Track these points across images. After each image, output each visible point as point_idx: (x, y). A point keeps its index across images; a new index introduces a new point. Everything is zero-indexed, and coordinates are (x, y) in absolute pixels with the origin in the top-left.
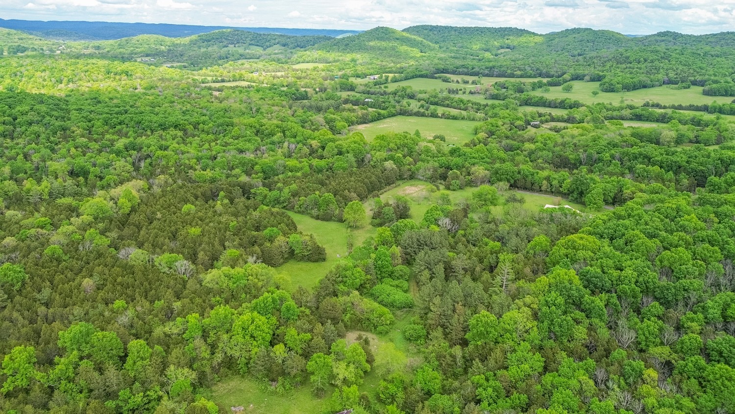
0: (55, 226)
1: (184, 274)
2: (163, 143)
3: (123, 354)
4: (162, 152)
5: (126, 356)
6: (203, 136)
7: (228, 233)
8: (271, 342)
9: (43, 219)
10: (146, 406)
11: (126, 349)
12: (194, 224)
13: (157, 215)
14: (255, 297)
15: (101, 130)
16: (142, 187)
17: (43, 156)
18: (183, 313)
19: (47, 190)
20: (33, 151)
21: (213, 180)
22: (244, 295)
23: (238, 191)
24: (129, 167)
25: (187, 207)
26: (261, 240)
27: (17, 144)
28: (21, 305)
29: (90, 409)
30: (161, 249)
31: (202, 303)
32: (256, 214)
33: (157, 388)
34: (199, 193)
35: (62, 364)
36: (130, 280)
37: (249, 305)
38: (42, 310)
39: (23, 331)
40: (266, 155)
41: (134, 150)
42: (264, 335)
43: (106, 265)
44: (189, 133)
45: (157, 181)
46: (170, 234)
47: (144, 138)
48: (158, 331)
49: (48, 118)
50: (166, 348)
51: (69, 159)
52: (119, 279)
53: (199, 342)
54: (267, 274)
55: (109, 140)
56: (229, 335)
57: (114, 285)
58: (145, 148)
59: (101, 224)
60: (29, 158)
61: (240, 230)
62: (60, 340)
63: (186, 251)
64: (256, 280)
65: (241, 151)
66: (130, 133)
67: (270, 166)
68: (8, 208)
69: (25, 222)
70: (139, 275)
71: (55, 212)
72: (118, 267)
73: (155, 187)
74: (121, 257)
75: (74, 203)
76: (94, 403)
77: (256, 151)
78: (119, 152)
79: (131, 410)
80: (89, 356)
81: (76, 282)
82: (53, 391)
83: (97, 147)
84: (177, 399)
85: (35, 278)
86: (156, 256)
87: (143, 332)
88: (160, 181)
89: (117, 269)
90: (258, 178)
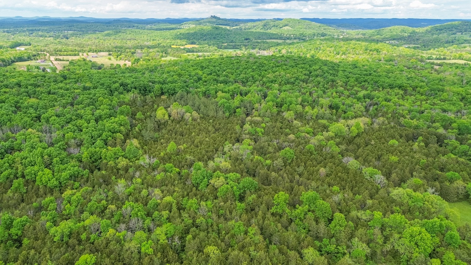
0: (315, 134)
1: (379, 184)
2: (388, 97)
3: (331, 218)
4: (386, 102)
5: (332, 220)
6: (418, 96)
7: (418, 166)
8: (430, 254)
9: (310, 129)
10: (336, 255)
11: (333, 216)
12: (394, 153)
13: (372, 141)
14: (426, 218)
15: (353, 84)
16: (367, 122)
17: (318, 95)
18: (372, 208)
19: (315, 114)
20: (315, 91)
21: (416, 127)
22: (417, 213)
23: (434, 139)
24: (363, 109)
25: (393, 142)
26: (442, 178)
27: (308, 86)
28: (289, 171)
29: (307, 240)
30: (369, 164)
31: (386, 208)
32: (444, 159)
33: (345, 247)
34: (404, 134)
35: (300, 209)
36: (346, 177)
37: (420, 221)
38: (297, 177)
39: (287, 184)
40: (465, 117)
41: (369, 99)
42: (426, 247)
43: (334, 164)
44: (408, 93)
45: (377, 121)
46: (377, 156)
47: (377, 92)
48: (354, 213)
49: (327, 74)
50: (356, 226)
51: (331, 98)
52: (339, 174)
53: (377, 231)
54: (440, 205)
55: (356, 91)
56: (399, 236)
57: (336, 176)
58: (376, 99)
59: (338, 139)
60: (311, 95)
61: (428, 167)
62: (301, 196)
63: (384, 170)
64: (431, 207)
65: (444, 111)
66: (369, 88)
67: (466, 126)
68: (295, 119)
69: (301, 128)
70: (351, 175)
71: (316, 127)
72: (341, 167)
73: (375, 124)
74: (344, 161)
75: (327, 124)
76: (309, 238)
77: (457, 112)
78: (359, 99)
79: (327, 252)
80: (313, 211)
81: (317, 168)
82: (292, 222)
83: (348, 93)
84: (355, 260)
85: (298, 159)
86: (364, 167)
87: (345, 210)
88: (380, 121)
89: (339, 168)
90: (452, 133)
